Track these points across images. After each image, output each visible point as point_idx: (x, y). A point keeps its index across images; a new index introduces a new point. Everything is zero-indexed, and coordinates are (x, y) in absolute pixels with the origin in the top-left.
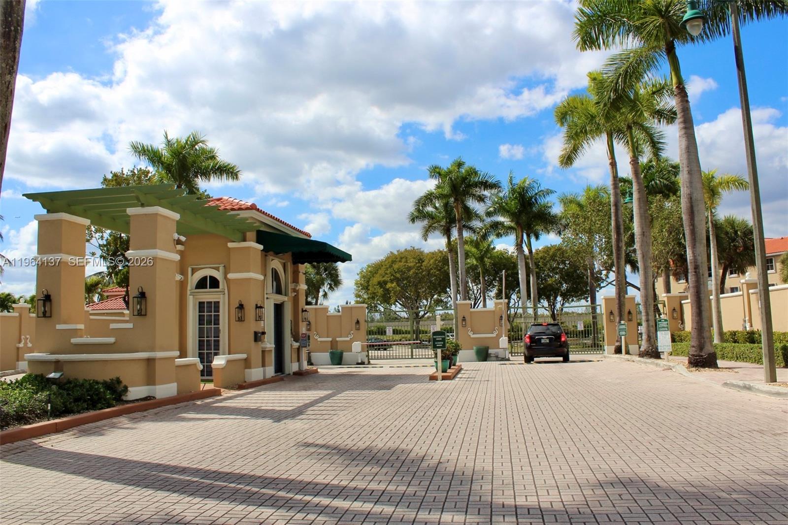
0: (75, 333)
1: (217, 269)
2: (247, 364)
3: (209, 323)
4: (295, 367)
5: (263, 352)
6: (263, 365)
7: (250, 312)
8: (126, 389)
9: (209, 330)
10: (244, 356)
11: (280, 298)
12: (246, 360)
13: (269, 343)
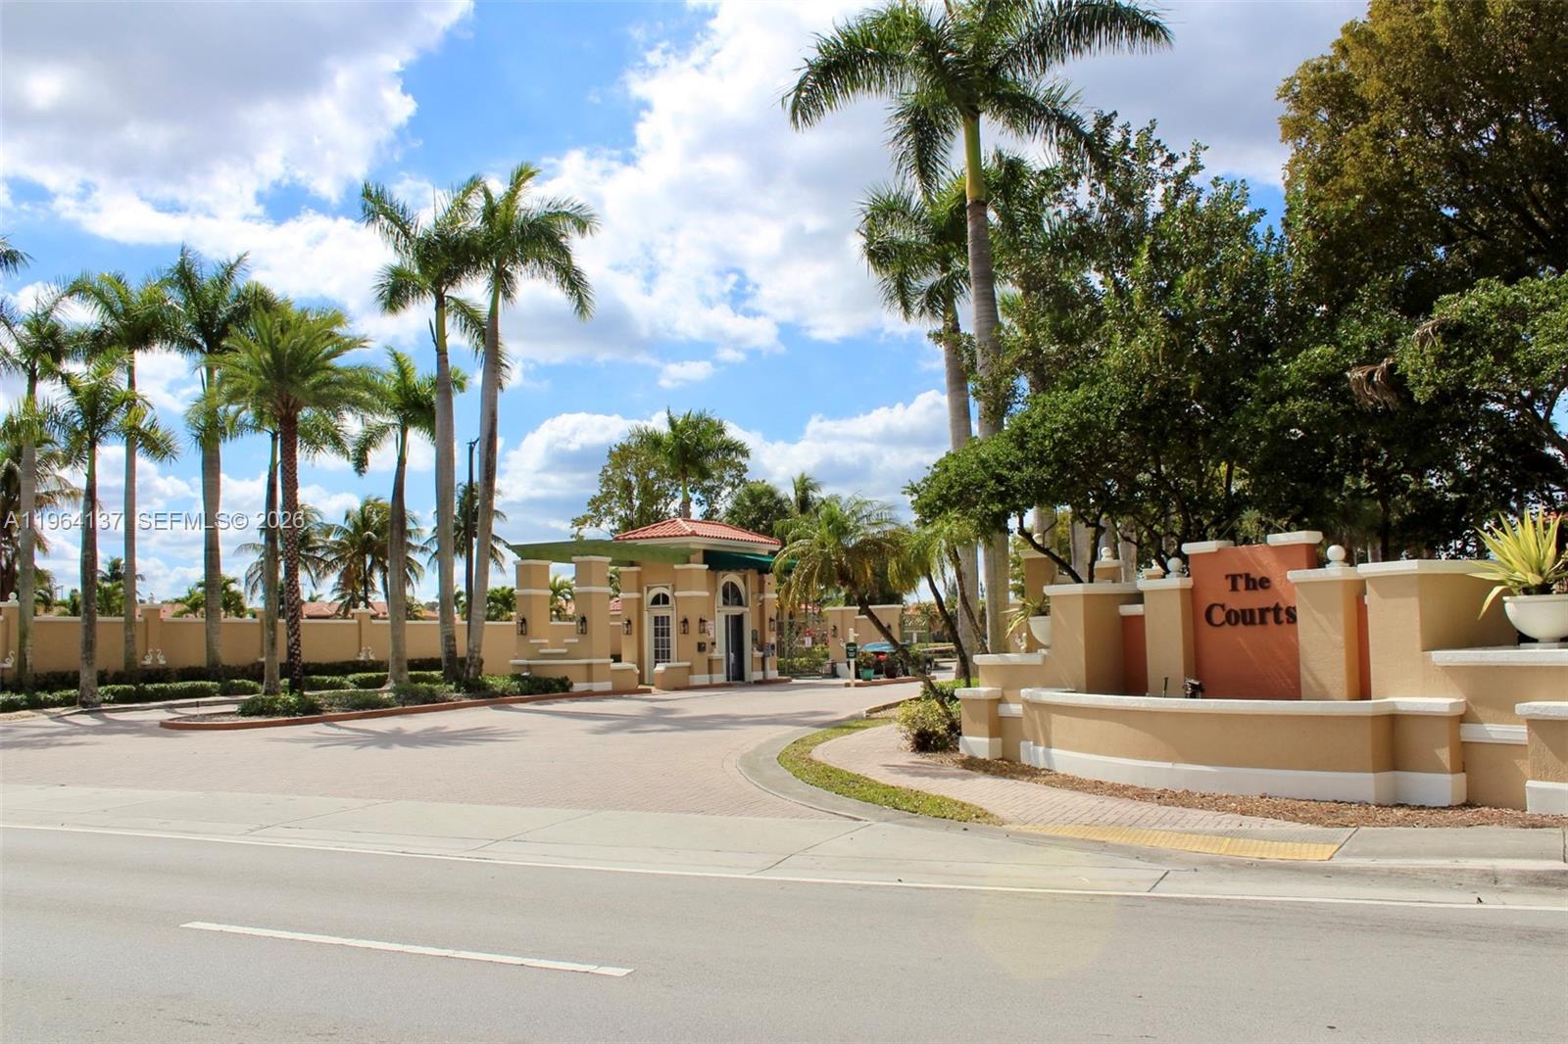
0: (542, 646)
1: (667, 587)
2: (690, 670)
3: (663, 635)
4: (758, 675)
5: (710, 661)
6: (710, 672)
7: (694, 625)
8: (571, 685)
9: (663, 641)
10: (688, 664)
11: (736, 610)
12: (690, 667)
13: (719, 652)
